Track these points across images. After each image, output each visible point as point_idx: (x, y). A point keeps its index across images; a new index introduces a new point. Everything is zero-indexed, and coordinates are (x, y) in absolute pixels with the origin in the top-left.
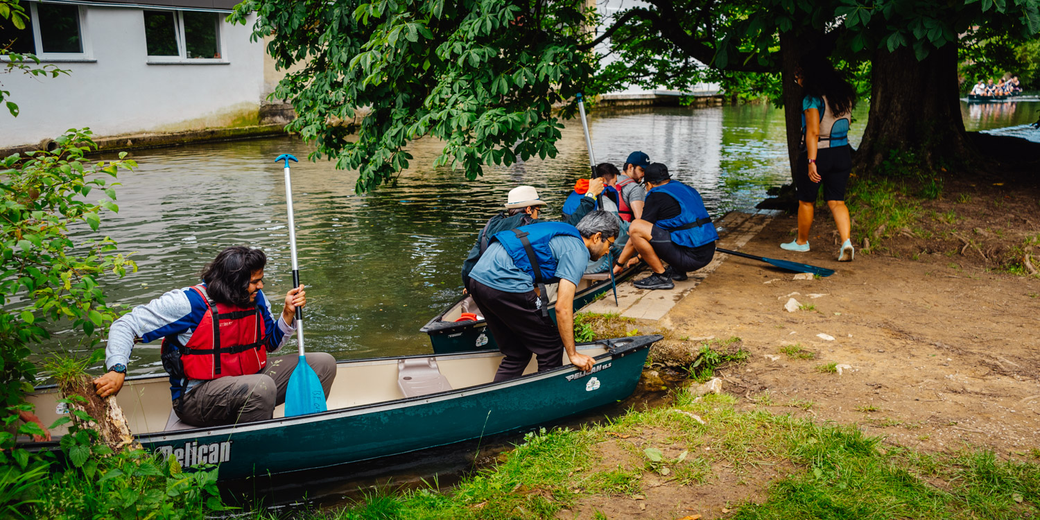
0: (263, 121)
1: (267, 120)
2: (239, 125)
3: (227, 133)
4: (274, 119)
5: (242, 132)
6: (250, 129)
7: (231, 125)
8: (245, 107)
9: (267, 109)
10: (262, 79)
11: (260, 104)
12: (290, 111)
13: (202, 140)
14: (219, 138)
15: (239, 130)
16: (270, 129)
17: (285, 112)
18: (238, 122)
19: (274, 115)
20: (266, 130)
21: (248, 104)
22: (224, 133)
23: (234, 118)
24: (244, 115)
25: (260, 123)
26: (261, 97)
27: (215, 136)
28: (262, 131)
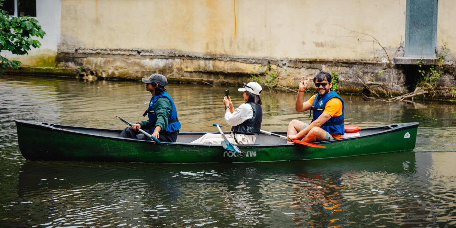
0: (59, 65)
1: (62, 64)
2: (41, 66)
3: (31, 70)
4: (67, 64)
5: (42, 71)
6: (47, 69)
7: (36, 65)
8: (46, 53)
9: (62, 55)
10: (59, 32)
11: (56, 51)
12: (80, 59)
13: (13, 72)
14: (24, 73)
15: (39, 69)
16: (62, 71)
17: (76, 59)
18: (41, 63)
19: (67, 61)
20: (59, 71)
21: (49, 50)
22: (29, 70)
23: (38, 60)
24: (45, 58)
25: (56, 66)
26: (58, 46)
27: (22, 71)
28: (56, 72)
